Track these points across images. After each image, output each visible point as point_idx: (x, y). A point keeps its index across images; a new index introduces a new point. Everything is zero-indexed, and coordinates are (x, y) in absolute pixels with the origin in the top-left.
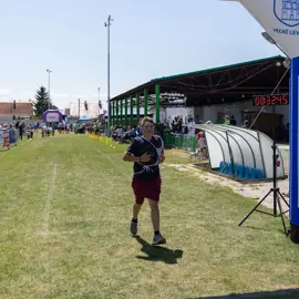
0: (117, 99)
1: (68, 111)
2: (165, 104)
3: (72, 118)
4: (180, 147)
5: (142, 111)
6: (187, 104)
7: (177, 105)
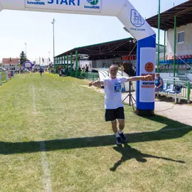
0: (58, 57)
1: (35, 62)
2: (79, 59)
3: (37, 65)
4: (87, 78)
5: (69, 62)
6: (90, 59)
7: (84, 59)
